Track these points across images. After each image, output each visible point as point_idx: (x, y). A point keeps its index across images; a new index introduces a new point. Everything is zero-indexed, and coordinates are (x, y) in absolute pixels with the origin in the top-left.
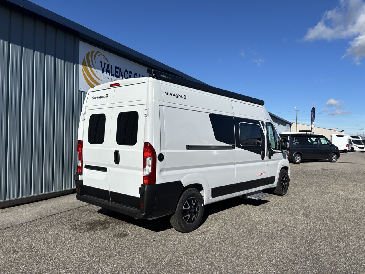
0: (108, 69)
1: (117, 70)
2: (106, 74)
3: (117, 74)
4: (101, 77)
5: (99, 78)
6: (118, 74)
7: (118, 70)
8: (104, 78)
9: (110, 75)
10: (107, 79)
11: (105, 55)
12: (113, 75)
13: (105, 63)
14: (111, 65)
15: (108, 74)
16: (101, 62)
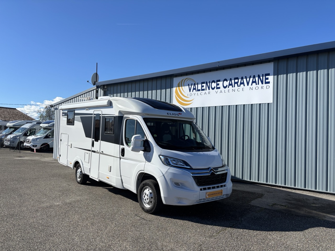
0: (194, 87)
2: (193, 91)
3: (203, 88)
4: (189, 95)
5: (187, 96)
7: (204, 85)
8: (191, 95)
9: (196, 91)
10: (193, 95)
11: (192, 79)
12: (199, 90)
13: (192, 84)
14: (198, 83)
15: (194, 91)
16: (189, 84)
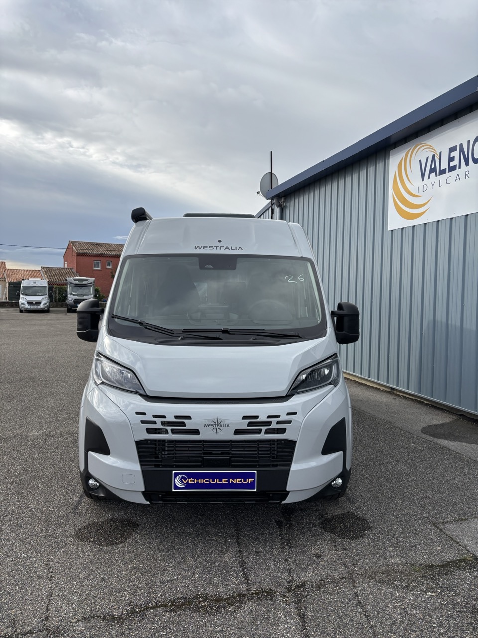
0: (433, 167)
1: (452, 154)
2: (429, 178)
3: (452, 164)
4: (421, 190)
5: (417, 194)
6: (455, 163)
7: (455, 154)
8: (425, 187)
9: (436, 176)
10: (430, 186)
12: (442, 172)
13: (427, 158)
14: (440, 153)
15: (433, 175)
16: (420, 161)
